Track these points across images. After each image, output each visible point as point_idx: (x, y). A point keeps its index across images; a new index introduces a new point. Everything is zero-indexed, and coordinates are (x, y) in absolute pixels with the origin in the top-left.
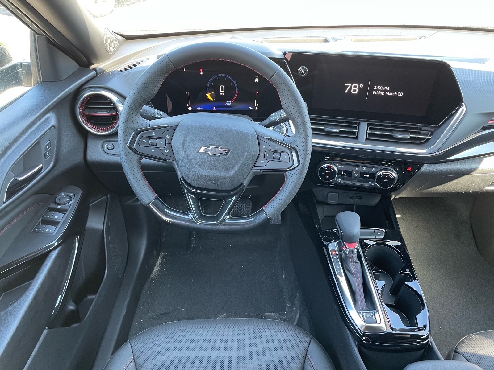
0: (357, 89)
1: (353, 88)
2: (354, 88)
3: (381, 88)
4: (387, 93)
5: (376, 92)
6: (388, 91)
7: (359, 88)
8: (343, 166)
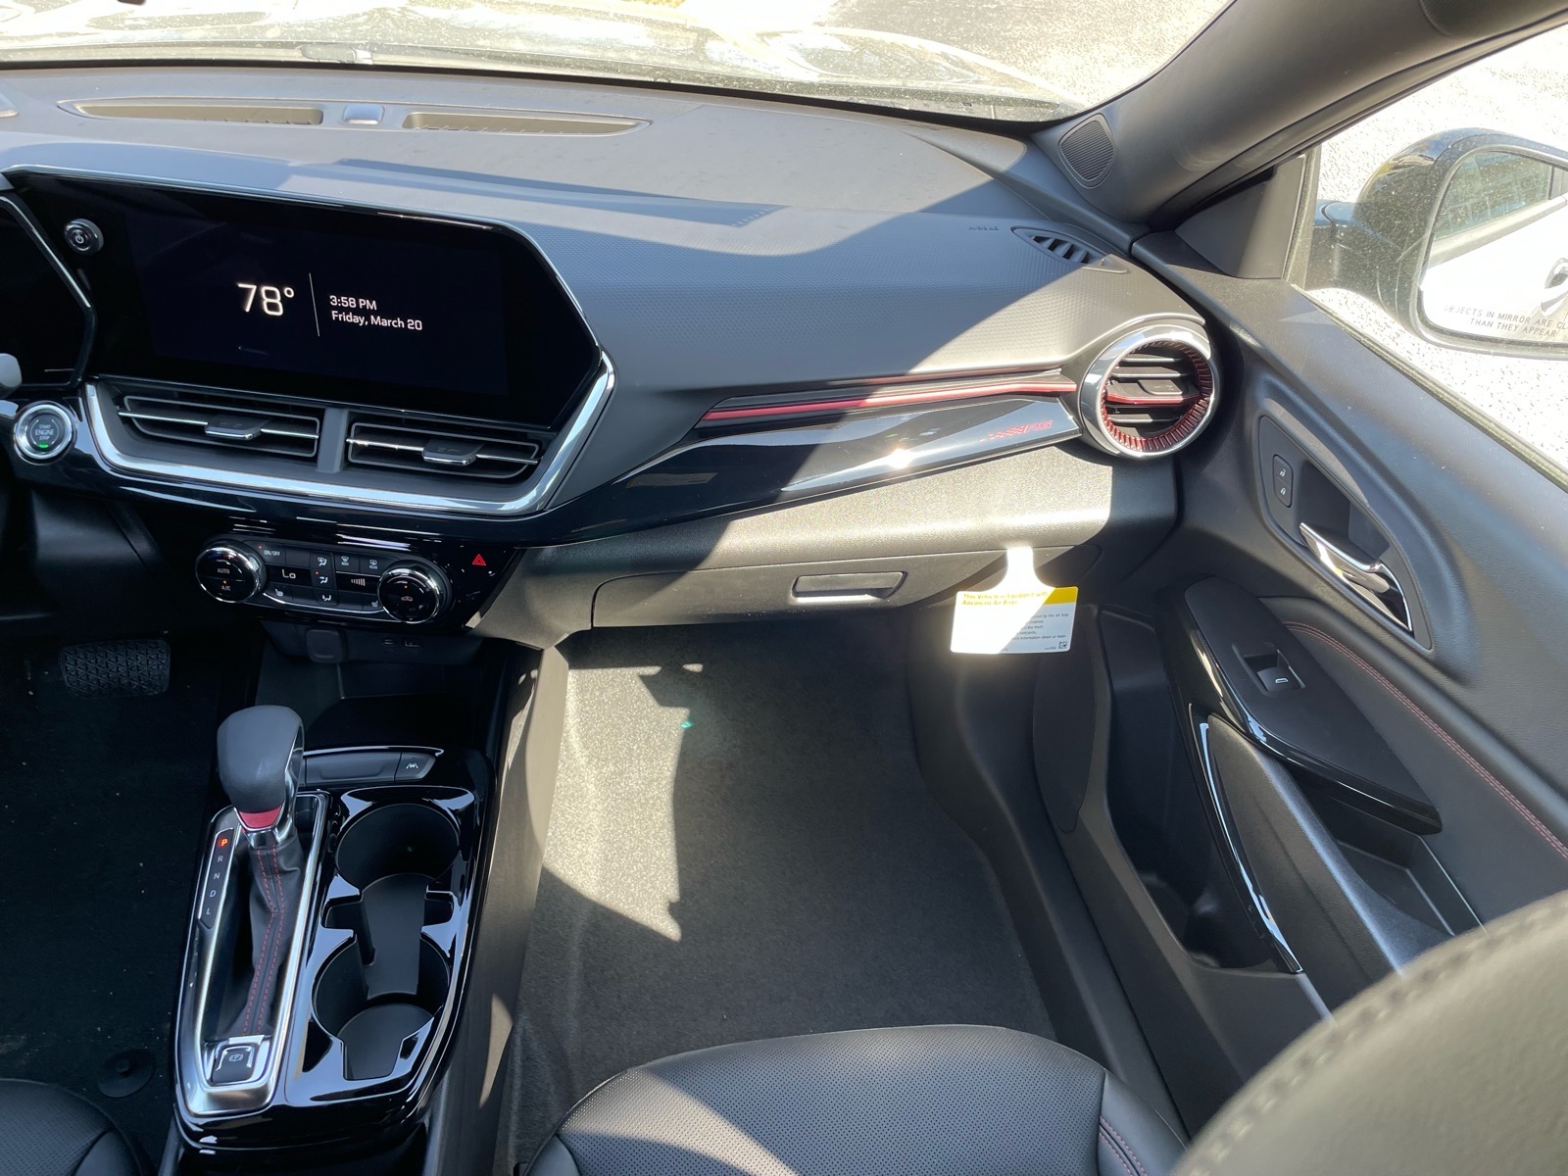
0: (278, 301)
1: (266, 300)
2: (270, 299)
3: (351, 302)
4: (376, 319)
5: (340, 316)
6: (375, 313)
7: (284, 299)
8: (277, 553)
